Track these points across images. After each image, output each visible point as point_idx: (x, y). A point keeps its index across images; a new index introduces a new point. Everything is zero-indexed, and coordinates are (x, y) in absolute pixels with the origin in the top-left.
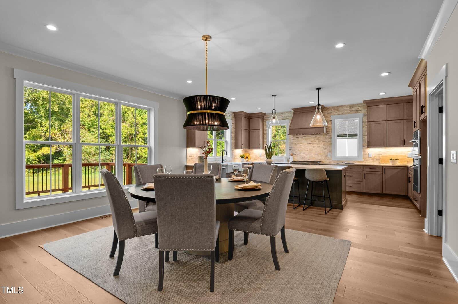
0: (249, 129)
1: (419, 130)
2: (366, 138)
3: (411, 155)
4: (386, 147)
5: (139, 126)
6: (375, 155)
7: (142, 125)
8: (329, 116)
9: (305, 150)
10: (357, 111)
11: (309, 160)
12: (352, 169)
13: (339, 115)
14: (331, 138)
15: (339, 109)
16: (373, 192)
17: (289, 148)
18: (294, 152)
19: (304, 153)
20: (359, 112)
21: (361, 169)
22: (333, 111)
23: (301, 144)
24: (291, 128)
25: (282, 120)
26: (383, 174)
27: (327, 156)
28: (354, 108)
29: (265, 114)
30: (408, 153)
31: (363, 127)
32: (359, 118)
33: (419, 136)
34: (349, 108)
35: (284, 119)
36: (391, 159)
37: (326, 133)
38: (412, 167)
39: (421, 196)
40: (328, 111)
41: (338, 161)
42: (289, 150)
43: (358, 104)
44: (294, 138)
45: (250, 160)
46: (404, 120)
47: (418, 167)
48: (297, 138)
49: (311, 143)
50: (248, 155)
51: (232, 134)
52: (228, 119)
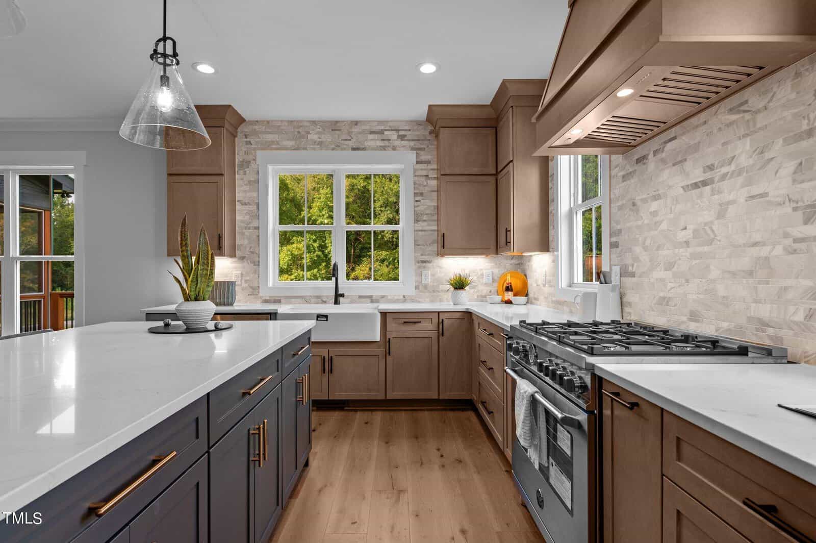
9: (676, 245)
23: (656, 198)
50: (511, 277)
51: (417, 201)
52: (394, 148)
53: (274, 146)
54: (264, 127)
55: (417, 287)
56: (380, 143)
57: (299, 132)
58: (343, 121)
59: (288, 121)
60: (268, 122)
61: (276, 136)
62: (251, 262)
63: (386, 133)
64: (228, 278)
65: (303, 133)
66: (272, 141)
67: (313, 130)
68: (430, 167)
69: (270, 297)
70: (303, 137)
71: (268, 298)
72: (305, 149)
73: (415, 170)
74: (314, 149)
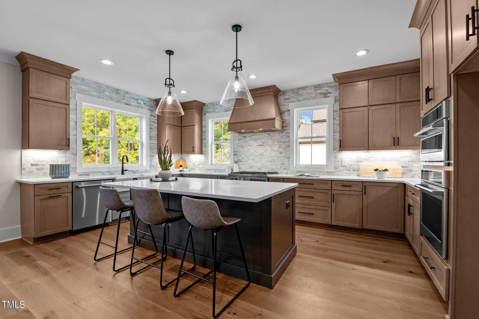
0: (181, 125)
1: (444, 102)
2: (337, 136)
3: (407, 163)
4: (368, 149)
5: (123, 132)
6: (352, 163)
7: (125, 131)
8: (286, 104)
9: (255, 156)
10: (325, 95)
11: (259, 169)
12: (315, 186)
13: (300, 101)
14: (289, 137)
15: (300, 93)
16: (348, 224)
17: (234, 152)
18: (240, 158)
19: (253, 160)
20: (328, 95)
21: (328, 187)
22: (292, 96)
23: (249, 146)
24: (231, 122)
25: (225, 111)
26: (364, 194)
27: (283, 164)
28: (321, 90)
29: (204, 104)
30: (403, 159)
31: (334, 119)
32: (327, 106)
33: (444, 116)
34: (313, 91)
35: (228, 110)
36: (376, 170)
37: (283, 129)
38: (418, 189)
39: (451, 268)
40: (285, 96)
41: (299, 172)
42: (234, 155)
43: (326, 84)
44: (240, 138)
45: (185, 170)
46: (397, 104)
47: (443, 192)
48: (244, 137)
49: (262, 145)
50: (182, 162)
51: (150, 131)
52: (142, 108)
53: (86, 93)
54: (80, 81)
55: (150, 166)
56: (137, 104)
57: (100, 89)
58: (122, 90)
59: (94, 82)
60: (83, 79)
61: (87, 88)
62: (71, 153)
63: (139, 100)
64: (56, 163)
65: (102, 90)
66: (85, 90)
67: (107, 90)
68: (155, 118)
69: (83, 173)
70: (102, 92)
71: (82, 173)
72: (103, 98)
73: (150, 119)
74: (107, 100)
